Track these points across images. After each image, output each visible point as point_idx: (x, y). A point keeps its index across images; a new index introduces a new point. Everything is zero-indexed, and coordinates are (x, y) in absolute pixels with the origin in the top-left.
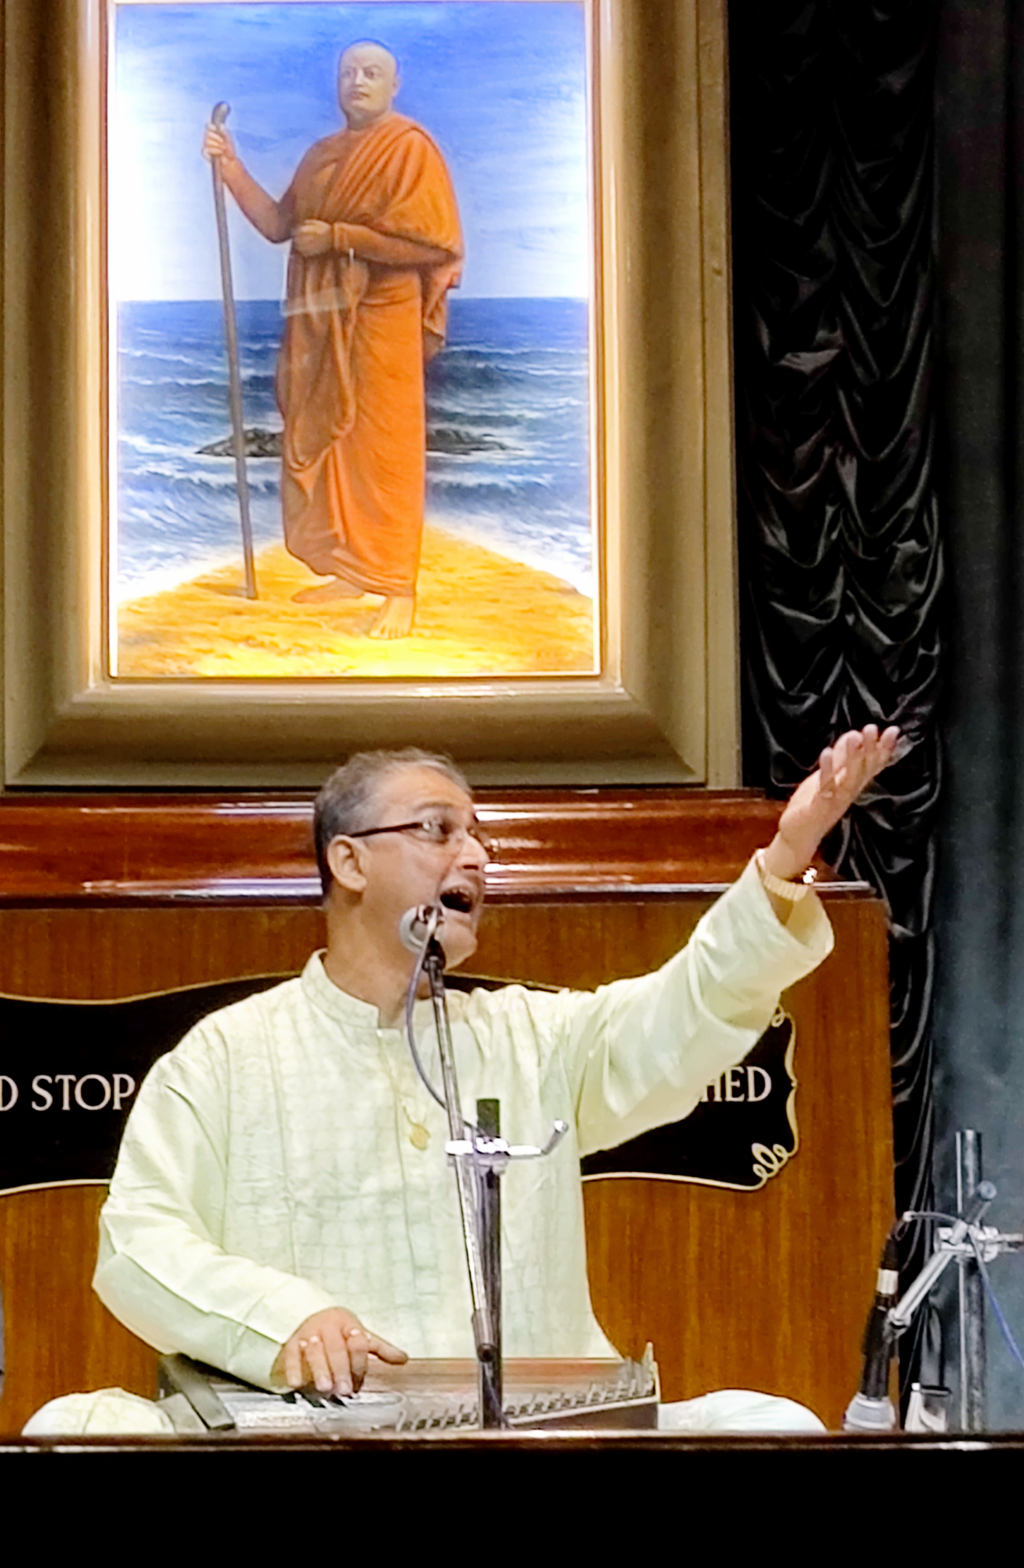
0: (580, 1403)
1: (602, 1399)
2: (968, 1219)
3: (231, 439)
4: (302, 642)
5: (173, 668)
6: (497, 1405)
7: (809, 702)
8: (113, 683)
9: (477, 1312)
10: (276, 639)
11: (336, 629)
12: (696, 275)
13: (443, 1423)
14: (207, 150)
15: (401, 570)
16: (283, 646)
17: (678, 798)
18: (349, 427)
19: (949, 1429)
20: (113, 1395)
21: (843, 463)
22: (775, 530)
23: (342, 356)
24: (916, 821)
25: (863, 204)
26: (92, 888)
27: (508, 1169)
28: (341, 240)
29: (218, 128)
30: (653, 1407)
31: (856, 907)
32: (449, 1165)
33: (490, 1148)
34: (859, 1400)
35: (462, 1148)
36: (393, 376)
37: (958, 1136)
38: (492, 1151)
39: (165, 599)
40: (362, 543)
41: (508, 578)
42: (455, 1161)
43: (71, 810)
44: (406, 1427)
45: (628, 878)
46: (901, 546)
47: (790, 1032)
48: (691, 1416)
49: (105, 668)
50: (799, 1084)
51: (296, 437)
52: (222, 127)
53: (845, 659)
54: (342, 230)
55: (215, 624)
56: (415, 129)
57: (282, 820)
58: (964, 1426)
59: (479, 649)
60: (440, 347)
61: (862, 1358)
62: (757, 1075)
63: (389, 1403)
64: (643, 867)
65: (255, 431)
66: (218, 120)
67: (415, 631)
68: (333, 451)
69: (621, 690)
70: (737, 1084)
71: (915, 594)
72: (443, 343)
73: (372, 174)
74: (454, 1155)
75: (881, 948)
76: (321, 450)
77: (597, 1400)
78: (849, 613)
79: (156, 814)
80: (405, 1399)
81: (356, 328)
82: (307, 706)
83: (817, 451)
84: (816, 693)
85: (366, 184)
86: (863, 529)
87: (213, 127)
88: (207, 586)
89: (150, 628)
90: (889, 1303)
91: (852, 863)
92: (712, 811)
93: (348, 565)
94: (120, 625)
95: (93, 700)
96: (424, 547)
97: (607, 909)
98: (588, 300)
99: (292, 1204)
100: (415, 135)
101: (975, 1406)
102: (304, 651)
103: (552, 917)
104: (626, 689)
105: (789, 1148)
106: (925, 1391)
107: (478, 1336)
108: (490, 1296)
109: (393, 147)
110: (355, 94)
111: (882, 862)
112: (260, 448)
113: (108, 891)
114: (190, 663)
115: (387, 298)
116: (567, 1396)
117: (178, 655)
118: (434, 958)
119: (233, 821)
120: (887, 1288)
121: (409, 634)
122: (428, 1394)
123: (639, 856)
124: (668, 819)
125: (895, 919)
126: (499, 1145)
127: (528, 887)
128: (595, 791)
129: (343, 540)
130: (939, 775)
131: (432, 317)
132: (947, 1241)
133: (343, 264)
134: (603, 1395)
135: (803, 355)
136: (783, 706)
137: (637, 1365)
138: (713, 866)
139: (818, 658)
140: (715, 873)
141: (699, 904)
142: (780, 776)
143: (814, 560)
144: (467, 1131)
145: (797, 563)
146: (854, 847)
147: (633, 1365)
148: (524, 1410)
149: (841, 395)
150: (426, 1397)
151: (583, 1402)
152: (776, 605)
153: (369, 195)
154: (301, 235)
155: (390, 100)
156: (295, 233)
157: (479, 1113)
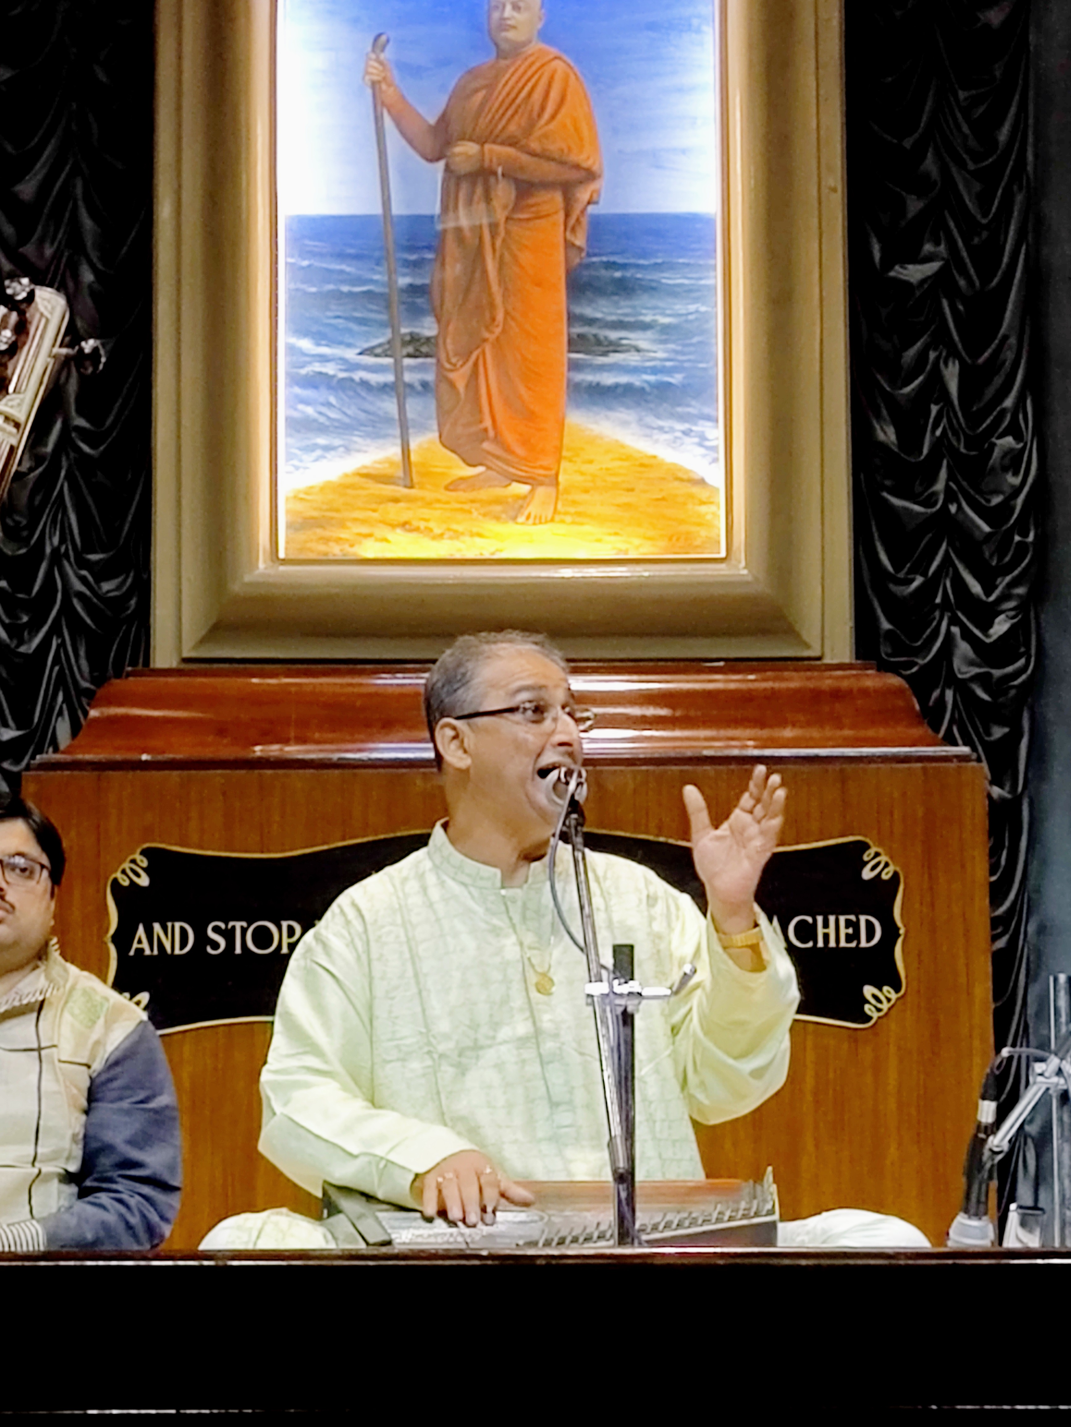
0: (707, 1221)
1: (726, 1218)
2: (1061, 1054)
3: (389, 342)
4: (455, 527)
5: (336, 551)
6: (631, 1225)
7: (916, 584)
8: (282, 564)
9: (614, 1140)
10: (432, 525)
11: (485, 515)
12: (814, 192)
13: (581, 1239)
14: (367, 78)
15: (546, 462)
16: (437, 531)
17: (796, 670)
18: (498, 331)
19: (1043, 1246)
20: (281, 1214)
21: (946, 364)
22: (885, 427)
23: (491, 265)
24: (1013, 692)
25: (966, 129)
26: (261, 751)
27: (641, 1007)
28: (491, 161)
29: (378, 57)
30: (773, 1226)
31: (959, 770)
32: (588, 1004)
33: (625, 989)
34: (961, 1219)
35: (599, 989)
36: (539, 284)
37: (1051, 979)
38: (626, 992)
39: (326, 488)
40: (510, 438)
41: (642, 469)
42: (593, 1001)
43: (242, 681)
44: (547, 1244)
45: (751, 743)
46: (999, 442)
47: (899, 883)
48: (808, 1233)
49: (274, 550)
50: (907, 932)
51: (449, 341)
52: (382, 56)
53: (948, 545)
54: (491, 151)
55: (374, 511)
56: (556, 58)
58: (1057, 1244)
59: (616, 534)
60: (581, 258)
61: (964, 1180)
62: (869, 924)
63: (532, 1222)
64: (765, 733)
65: (411, 334)
66: (378, 51)
67: (557, 518)
68: (484, 353)
69: (745, 572)
70: (850, 931)
71: (1012, 486)
72: (583, 254)
73: (518, 101)
74: (592, 996)
75: (981, 809)
76: (471, 353)
77: (722, 1219)
78: (952, 503)
79: (320, 684)
80: (546, 1219)
81: (504, 241)
82: (459, 585)
83: (923, 355)
84: (922, 575)
85: (514, 107)
86: (964, 425)
87: (373, 56)
88: (367, 476)
89: (315, 514)
90: (989, 1132)
91: (955, 731)
92: (829, 682)
93: (498, 458)
94: (288, 512)
95: (261, 580)
96: (566, 441)
97: (733, 771)
98: (716, 214)
99: (436, 1056)
100: (558, 63)
101: (1067, 1225)
102: (456, 535)
103: (682, 779)
104: (750, 571)
105: (897, 989)
106: (1021, 1211)
107: (613, 1161)
108: (624, 1124)
109: (536, 77)
110: (504, 25)
111: (981, 730)
112: (417, 350)
113: (276, 754)
114: (352, 546)
115: (533, 212)
116: (694, 1215)
117: (340, 539)
118: (574, 816)
119: (390, 690)
120: (987, 1118)
121: (552, 520)
122: (567, 1213)
123: (761, 724)
124: (788, 689)
125: (992, 783)
126: (633, 986)
127: (661, 751)
128: (722, 664)
129: (491, 433)
130: (1033, 651)
131: (573, 230)
132: (1041, 1075)
133: (492, 180)
134: (728, 1214)
135: (910, 267)
136: (893, 587)
137: (758, 1188)
138: (828, 732)
139: (922, 545)
140: (829, 739)
141: (816, 767)
142: (889, 651)
143: (921, 453)
144: (604, 974)
145: (906, 457)
146: (957, 716)
147: (754, 1186)
148: (655, 1228)
149: (945, 303)
150: (567, 1216)
151: (709, 1221)
152: (885, 494)
153: (516, 118)
154: (454, 155)
155: (535, 33)
156: (448, 154)
157: (615, 957)
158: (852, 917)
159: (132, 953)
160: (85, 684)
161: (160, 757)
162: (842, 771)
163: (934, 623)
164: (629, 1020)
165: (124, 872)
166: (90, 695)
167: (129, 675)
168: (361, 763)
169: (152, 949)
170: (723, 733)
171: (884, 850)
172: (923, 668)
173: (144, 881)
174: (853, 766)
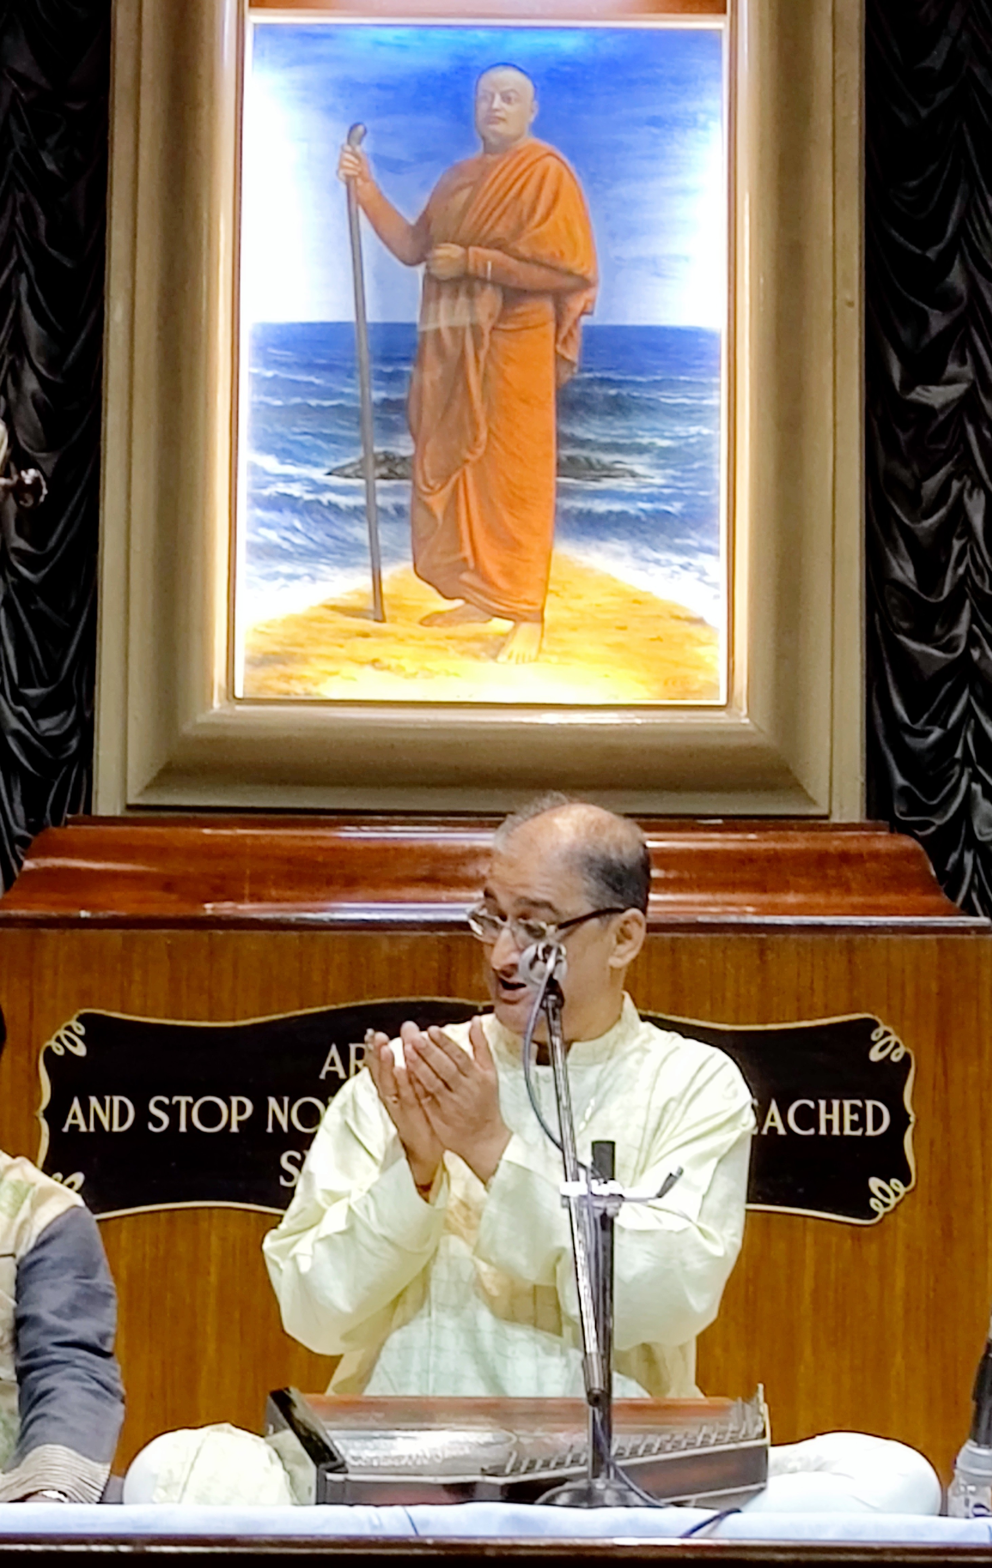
0: (690, 1445)
1: (712, 1441)
3: (361, 462)
4: (429, 665)
5: (298, 690)
6: (607, 1450)
7: (933, 737)
8: (238, 704)
9: (588, 1357)
10: (404, 663)
11: (463, 653)
12: (829, 306)
13: (553, 1463)
14: (342, 172)
15: (530, 596)
16: (410, 669)
17: (802, 830)
18: (480, 451)
21: (970, 495)
22: (902, 563)
23: (474, 380)
26: (213, 909)
28: (476, 267)
29: (353, 149)
30: (762, 1452)
31: (977, 941)
33: (604, 1190)
34: (970, 1447)
35: (577, 1189)
36: (525, 401)
38: (605, 1193)
39: (292, 620)
40: (492, 568)
41: (636, 606)
43: (194, 831)
44: (516, 1468)
45: (750, 909)
47: (909, 1066)
49: (231, 689)
50: (917, 1120)
51: (426, 461)
52: (358, 149)
53: (970, 693)
54: (476, 253)
55: (341, 646)
56: (550, 154)
57: (406, 845)
60: (573, 373)
61: (973, 1405)
62: (877, 1110)
63: (498, 1442)
64: (765, 898)
65: (385, 453)
66: (353, 143)
68: (464, 474)
69: (747, 721)
70: (856, 1117)
72: (575, 370)
73: (507, 199)
74: (568, 1197)
76: (450, 475)
77: (707, 1442)
78: (974, 647)
79: (278, 836)
80: (514, 1438)
81: (489, 352)
82: (432, 730)
83: (945, 487)
84: (940, 727)
85: (502, 206)
86: (989, 564)
87: (349, 148)
88: (333, 608)
89: (277, 649)
91: (974, 896)
92: (836, 843)
93: (478, 590)
94: (247, 646)
95: (216, 720)
96: (553, 573)
97: (729, 940)
98: (721, 330)
100: (550, 160)
102: (430, 674)
103: (673, 948)
104: (751, 720)
105: (906, 1182)
108: (601, 1340)
109: (527, 174)
110: (492, 118)
112: (390, 471)
113: (229, 913)
114: (316, 684)
115: (521, 323)
116: (677, 1438)
117: (303, 676)
118: (552, 997)
121: (536, 660)
122: (538, 1433)
124: (791, 851)
128: (720, 821)
129: (471, 564)
131: (565, 341)
133: (478, 286)
134: (714, 1437)
135: (932, 388)
136: (908, 739)
137: (748, 1407)
138: (835, 899)
139: (943, 692)
140: (837, 906)
141: (820, 937)
142: (903, 809)
143: (941, 594)
144: (582, 1173)
145: (925, 597)
146: (976, 881)
147: (743, 1406)
148: (634, 1453)
149: (970, 429)
150: (537, 1438)
151: (693, 1444)
152: (902, 638)
153: (504, 219)
154: (436, 258)
155: (527, 127)
156: (429, 256)
157: (593, 1154)
158: (858, 1103)
159: (66, 1129)
160: (19, 831)
161: (101, 914)
162: (849, 942)
163: (953, 780)
164: (608, 1225)
165: (58, 1040)
166: (24, 842)
167: (68, 822)
168: (321, 924)
169: (88, 1125)
170: (720, 897)
171: (894, 1029)
172: (940, 827)
173: (80, 1050)
174: (862, 936)
